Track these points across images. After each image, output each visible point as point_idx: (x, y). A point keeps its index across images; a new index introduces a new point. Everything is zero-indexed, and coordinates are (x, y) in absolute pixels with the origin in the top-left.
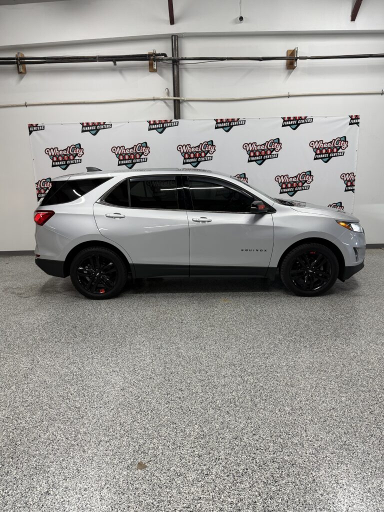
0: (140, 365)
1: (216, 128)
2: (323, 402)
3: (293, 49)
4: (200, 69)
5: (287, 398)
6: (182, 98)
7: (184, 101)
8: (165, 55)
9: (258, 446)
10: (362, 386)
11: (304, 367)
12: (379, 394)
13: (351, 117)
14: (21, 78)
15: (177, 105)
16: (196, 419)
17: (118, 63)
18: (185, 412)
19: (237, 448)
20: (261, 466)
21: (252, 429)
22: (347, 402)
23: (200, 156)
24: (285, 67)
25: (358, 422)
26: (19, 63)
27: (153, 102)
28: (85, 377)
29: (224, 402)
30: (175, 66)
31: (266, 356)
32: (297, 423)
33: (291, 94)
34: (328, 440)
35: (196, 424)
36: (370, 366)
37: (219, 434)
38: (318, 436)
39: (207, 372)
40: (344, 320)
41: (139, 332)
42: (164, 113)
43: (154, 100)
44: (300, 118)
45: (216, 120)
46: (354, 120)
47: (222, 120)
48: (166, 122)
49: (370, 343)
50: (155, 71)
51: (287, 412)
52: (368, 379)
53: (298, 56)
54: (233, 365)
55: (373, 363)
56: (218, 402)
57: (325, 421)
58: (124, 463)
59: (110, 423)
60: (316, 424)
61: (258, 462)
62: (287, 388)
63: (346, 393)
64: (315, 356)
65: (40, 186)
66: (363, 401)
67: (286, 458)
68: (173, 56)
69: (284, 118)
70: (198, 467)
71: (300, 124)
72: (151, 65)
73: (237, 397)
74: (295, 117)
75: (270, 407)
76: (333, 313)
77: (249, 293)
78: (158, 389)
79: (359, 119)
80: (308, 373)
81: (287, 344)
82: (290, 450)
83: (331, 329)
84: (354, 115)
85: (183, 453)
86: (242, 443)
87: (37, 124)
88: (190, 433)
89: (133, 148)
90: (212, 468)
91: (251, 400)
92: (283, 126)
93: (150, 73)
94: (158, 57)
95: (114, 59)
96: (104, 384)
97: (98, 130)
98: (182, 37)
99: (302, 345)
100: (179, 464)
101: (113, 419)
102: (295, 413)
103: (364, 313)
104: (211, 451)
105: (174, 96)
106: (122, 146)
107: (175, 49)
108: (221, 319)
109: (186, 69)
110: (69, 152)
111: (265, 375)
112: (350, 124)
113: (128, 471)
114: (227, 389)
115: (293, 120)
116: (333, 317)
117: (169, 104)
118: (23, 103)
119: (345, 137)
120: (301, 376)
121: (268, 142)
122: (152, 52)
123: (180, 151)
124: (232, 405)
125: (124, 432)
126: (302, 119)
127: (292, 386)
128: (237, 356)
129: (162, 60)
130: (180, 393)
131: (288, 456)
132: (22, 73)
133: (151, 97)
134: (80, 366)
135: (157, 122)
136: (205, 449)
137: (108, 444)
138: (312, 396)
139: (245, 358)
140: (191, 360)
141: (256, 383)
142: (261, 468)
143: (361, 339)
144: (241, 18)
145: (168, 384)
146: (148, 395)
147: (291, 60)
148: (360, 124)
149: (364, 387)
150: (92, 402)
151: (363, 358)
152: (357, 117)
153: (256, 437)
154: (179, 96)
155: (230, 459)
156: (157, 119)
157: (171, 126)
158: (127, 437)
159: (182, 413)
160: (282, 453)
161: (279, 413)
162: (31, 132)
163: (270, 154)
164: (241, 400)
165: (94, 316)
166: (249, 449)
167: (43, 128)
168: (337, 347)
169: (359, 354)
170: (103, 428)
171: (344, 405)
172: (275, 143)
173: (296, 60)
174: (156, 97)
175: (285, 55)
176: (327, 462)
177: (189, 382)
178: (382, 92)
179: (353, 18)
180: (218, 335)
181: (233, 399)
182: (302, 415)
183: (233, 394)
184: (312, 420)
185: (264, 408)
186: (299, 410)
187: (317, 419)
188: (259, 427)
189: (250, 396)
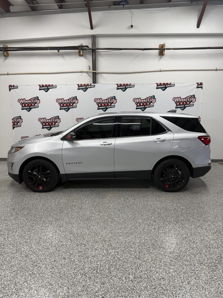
0: (44, 238)
1: (117, 89)
2: (157, 272)
3: (163, 44)
4: (108, 55)
5: (133, 268)
6: (97, 71)
7: (99, 73)
8: (88, 47)
10: (186, 260)
11: (150, 244)
12: (197, 268)
13: (198, 83)
14: (6, 59)
15: (94, 75)
16: (67, 282)
17: (60, 51)
18: (61, 276)
21: (103, 292)
22: (173, 274)
23: (108, 105)
24: (158, 54)
25: (178, 290)
26: (4, 50)
27: (80, 74)
28: (6, 246)
29: (90, 269)
30: (94, 53)
31: (128, 235)
32: (135, 289)
33: (162, 69)
35: (66, 286)
36: (195, 245)
39: (85, 246)
40: (184, 210)
41: (52, 214)
42: (87, 80)
43: (81, 72)
44: (167, 84)
45: (117, 85)
46: (200, 85)
47: (121, 84)
48: (88, 85)
49: (198, 227)
50: (82, 56)
51: (130, 280)
52: (192, 255)
53: (165, 48)
54: (104, 241)
55: (197, 243)
56: (86, 269)
57: (155, 288)
59: (8, 283)
60: (148, 291)
62: (136, 261)
63: (174, 266)
64: (160, 236)
65: (14, 120)
66: (184, 273)
68: (92, 47)
69: (157, 84)
71: (167, 87)
72: (80, 52)
73: (100, 266)
74: (164, 83)
75: (119, 275)
76: (178, 205)
77: (129, 189)
78: (50, 257)
79: (202, 85)
80: (152, 249)
81: (144, 226)
83: (174, 216)
84: (199, 83)
87: (14, 85)
89: (68, 100)
91: (109, 269)
92: (157, 88)
93: (79, 57)
94: (84, 48)
95: (58, 48)
96: (16, 251)
97: (48, 89)
98: (98, 37)
99: (153, 227)
102: (135, 281)
103: (198, 206)
105: (93, 70)
106: (63, 99)
107: (94, 43)
108: (107, 207)
109: (100, 55)
110: (32, 101)
111: (123, 249)
112: (197, 88)
114: (95, 259)
115: (163, 85)
116: (178, 208)
117: (90, 75)
118: (6, 73)
119: (194, 95)
120: (147, 251)
121: (148, 98)
122: (80, 45)
123: (96, 102)
124: (95, 272)
125: (15, 291)
126: (168, 85)
127: (139, 259)
128: (109, 235)
129: (86, 49)
130: (63, 261)
132: (6, 56)
133: (80, 71)
134: (6, 237)
135: (83, 85)
138: (150, 267)
139: (113, 236)
140: (78, 236)
141: (115, 255)
143: (192, 224)
144: (132, 26)
145: (58, 254)
146: (41, 261)
147: (162, 50)
148: (203, 88)
149: (187, 261)
150: (3, 265)
151: (191, 239)
152: (201, 84)
154: (96, 70)
156: (83, 83)
157: (91, 88)
159: (59, 276)
161: (124, 280)
162: (10, 90)
163: (149, 105)
164: (102, 268)
165: (28, 202)
167: (17, 87)
168: (175, 230)
169: (189, 235)
171: (171, 276)
172: (152, 98)
173: (164, 50)
174: (83, 70)
175: (158, 47)
177: (71, 253)
178: (216, 69)
179: (198, 26)
180: (101, 218)
181: (97, 267)
182: (140, 283)
183: (98, 263)
184: (146, 287)
185: (116, 275)
186: (139, 279)
187: (149, 286)
188: (108, 291)
189: (109, 265)
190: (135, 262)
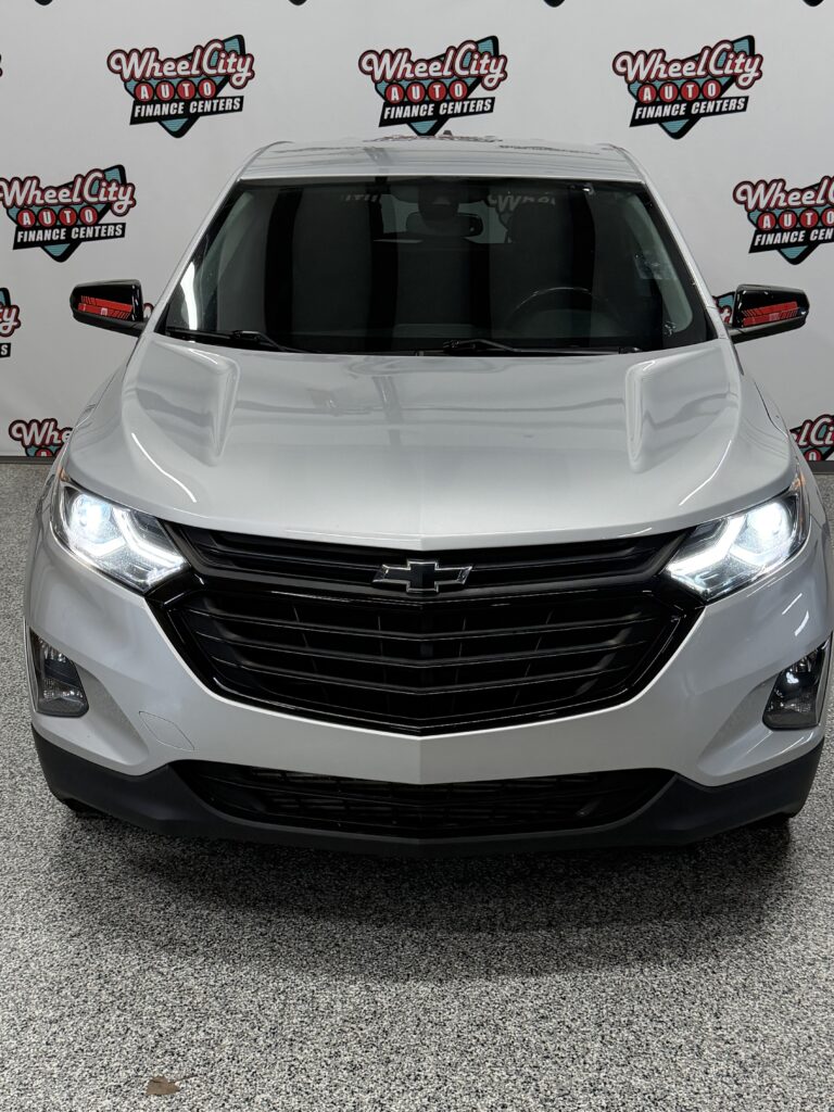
2: (794, 939)
9: (551, 1048)
19: (479, 1050)
20: (553, 1101)
21: (539, 1002)
23: (448, 94)
32: (693, 992)
34: (786, 1040)
37: (426, 1011)
38: (756, 1030)
57: (791, 990)
58: (103, 1077)
59: (66, 973)
60: (756, 998)
61: (542, 1090)
62: (680, 897)
67: (638, 1082)
70: (346, 1096)
73: (502, 915)
78: (237, 883)
82: (655, 1064)
85: (301, 1058)
86: (499, 1037)
88: (330, 1006)
90: (390, 1099)
100: (283, 1087)
101: (77, 961)
104: (392, 1057)
113: (118, 1100)
123: (372, 74)
127: (697, 892)
131: (645, 1077)
136: (375, 1049)
137: (55, 1028)
142: (549, 1104)
153: (551, 1025)
155: (454, 1078)
158: (118, 1012)
160: (625, 1070)
166: (519, 1054)
170: (41, 985)
176: (769, 1098)
181: (488, 918)
182: (714, 972)
183: (491, 906)
184: (744, 986)
185: (590, 947)
186: (707, 958)
187: (761, 985)
188: (564, 999)
189: (548, 912)
190: (679, 902)
